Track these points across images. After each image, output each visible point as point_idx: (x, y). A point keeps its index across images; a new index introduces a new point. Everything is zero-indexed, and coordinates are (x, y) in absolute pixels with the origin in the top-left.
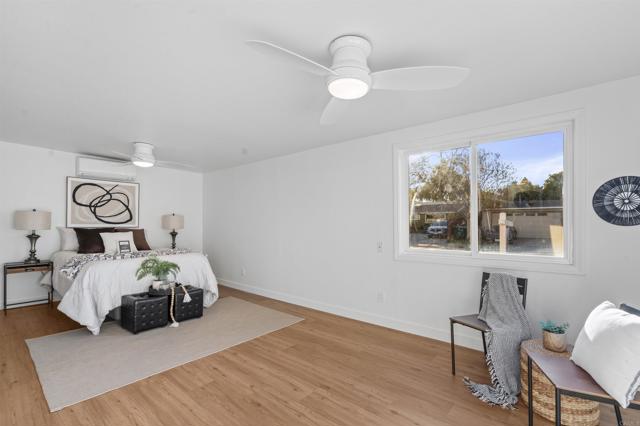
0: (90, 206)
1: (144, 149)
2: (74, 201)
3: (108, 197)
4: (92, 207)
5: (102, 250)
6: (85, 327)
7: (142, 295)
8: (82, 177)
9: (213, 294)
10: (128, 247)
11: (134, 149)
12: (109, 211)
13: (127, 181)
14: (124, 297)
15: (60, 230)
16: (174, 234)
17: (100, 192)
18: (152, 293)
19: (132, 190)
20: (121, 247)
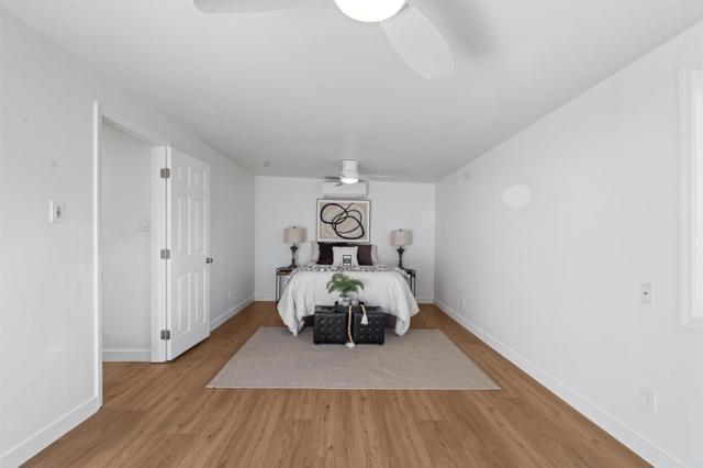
0: (332, 223)
1: (350, 166)
2: (322, 219)
3: (345, 215)
4: (334, 224)
5: (331, 263)
6: (286, 326)
7: (329, 308)
8: (325, 199)
9: (403, 322)
10: (350, 261)
11: (342, 167)
12: (347, 226)
13: (359, 199)
14: (316, 307)
15: (312, 243)
16: (401, 251)
17: (338, 210)
18: (337, 308)
19: (364, 207)
20: (344, 261)
